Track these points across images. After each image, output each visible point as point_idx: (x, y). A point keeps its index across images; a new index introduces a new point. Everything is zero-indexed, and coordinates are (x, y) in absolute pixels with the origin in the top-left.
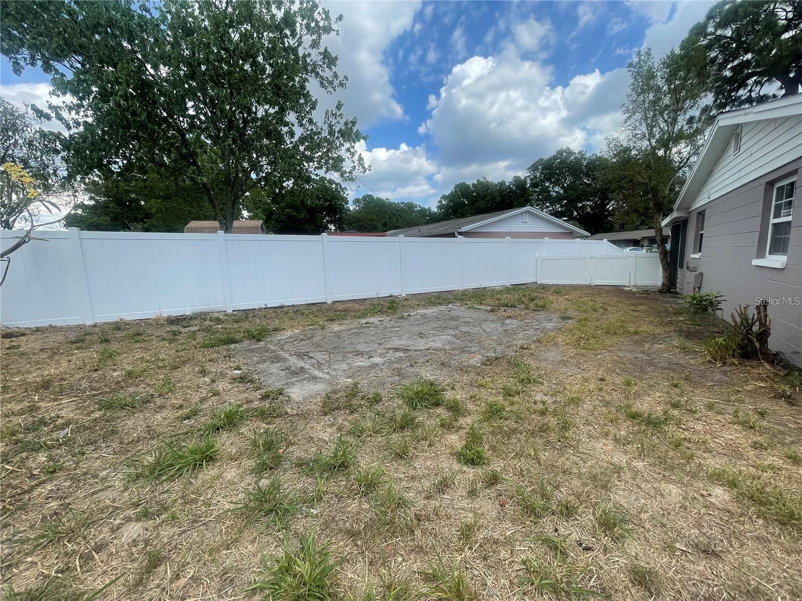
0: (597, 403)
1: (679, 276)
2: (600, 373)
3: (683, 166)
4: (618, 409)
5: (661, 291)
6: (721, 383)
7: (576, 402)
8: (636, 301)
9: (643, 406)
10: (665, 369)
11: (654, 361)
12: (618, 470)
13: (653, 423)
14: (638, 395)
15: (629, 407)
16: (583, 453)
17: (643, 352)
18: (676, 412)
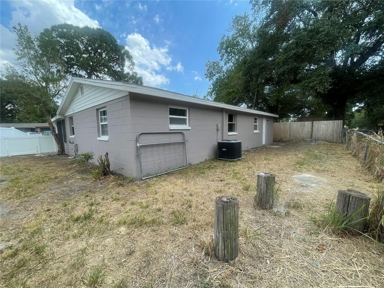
0: (53, 224)
1: (65, 146)
2: (45, 207)
3: (57, 94)
4: (68, 221)
5: (58, 155)
6: (101, 188)
7: (38, 231)
8: (47, 161)
9: (78, 212)
10: (79, 190)
11: (72, 189)
12: (84, 251)
13: (88, 217)
14: (73, 208)
15: (72, 216)
16: (59, 258)
17: (64, 186)
18: (93, 208)
